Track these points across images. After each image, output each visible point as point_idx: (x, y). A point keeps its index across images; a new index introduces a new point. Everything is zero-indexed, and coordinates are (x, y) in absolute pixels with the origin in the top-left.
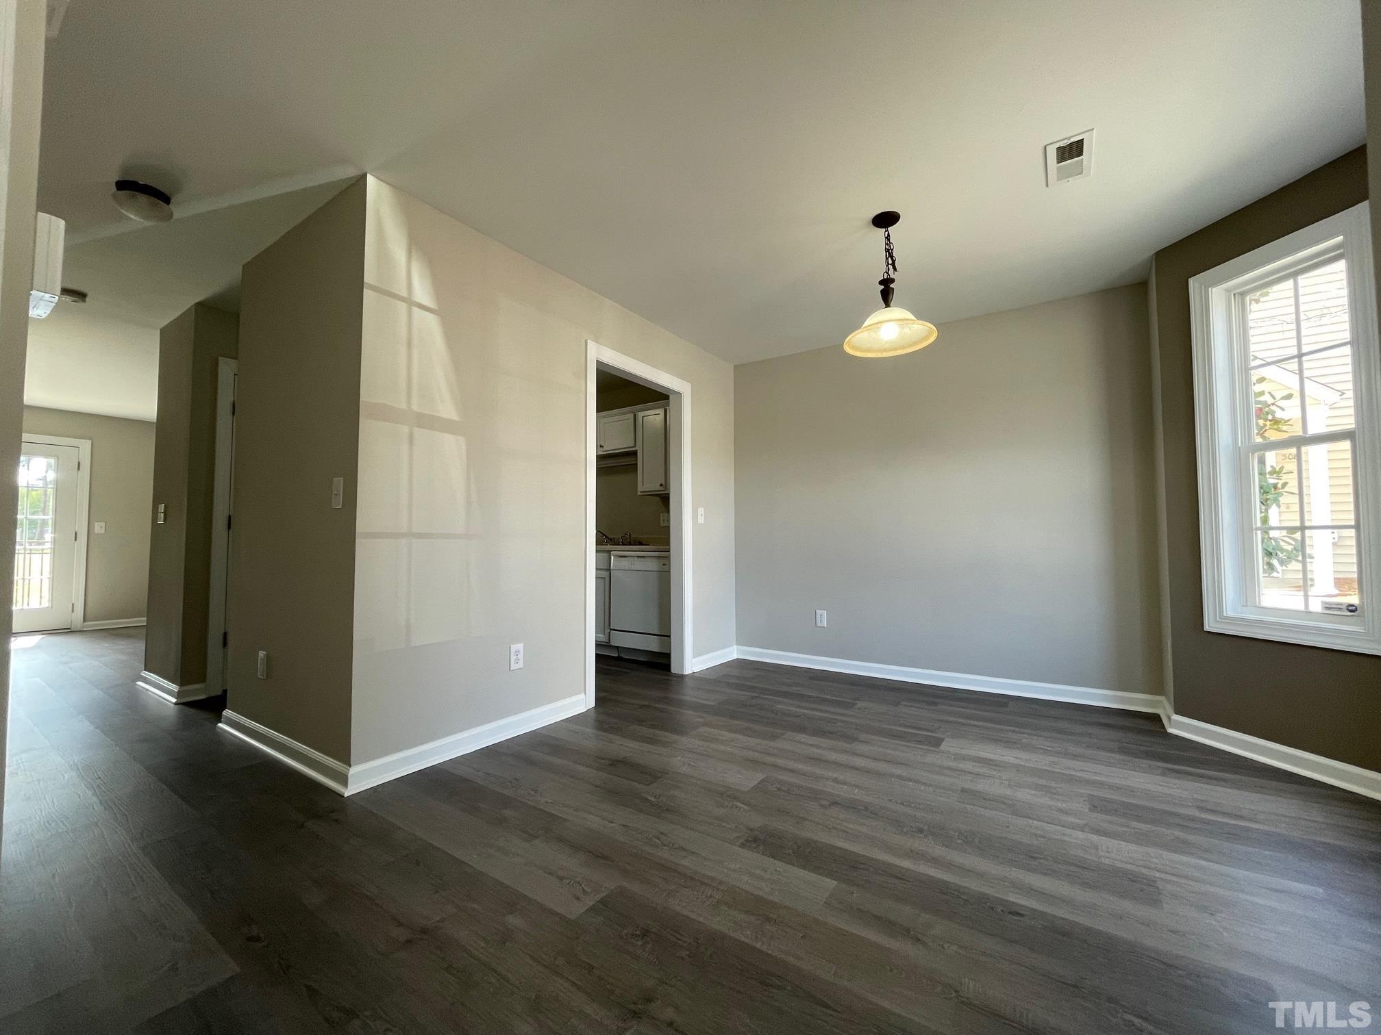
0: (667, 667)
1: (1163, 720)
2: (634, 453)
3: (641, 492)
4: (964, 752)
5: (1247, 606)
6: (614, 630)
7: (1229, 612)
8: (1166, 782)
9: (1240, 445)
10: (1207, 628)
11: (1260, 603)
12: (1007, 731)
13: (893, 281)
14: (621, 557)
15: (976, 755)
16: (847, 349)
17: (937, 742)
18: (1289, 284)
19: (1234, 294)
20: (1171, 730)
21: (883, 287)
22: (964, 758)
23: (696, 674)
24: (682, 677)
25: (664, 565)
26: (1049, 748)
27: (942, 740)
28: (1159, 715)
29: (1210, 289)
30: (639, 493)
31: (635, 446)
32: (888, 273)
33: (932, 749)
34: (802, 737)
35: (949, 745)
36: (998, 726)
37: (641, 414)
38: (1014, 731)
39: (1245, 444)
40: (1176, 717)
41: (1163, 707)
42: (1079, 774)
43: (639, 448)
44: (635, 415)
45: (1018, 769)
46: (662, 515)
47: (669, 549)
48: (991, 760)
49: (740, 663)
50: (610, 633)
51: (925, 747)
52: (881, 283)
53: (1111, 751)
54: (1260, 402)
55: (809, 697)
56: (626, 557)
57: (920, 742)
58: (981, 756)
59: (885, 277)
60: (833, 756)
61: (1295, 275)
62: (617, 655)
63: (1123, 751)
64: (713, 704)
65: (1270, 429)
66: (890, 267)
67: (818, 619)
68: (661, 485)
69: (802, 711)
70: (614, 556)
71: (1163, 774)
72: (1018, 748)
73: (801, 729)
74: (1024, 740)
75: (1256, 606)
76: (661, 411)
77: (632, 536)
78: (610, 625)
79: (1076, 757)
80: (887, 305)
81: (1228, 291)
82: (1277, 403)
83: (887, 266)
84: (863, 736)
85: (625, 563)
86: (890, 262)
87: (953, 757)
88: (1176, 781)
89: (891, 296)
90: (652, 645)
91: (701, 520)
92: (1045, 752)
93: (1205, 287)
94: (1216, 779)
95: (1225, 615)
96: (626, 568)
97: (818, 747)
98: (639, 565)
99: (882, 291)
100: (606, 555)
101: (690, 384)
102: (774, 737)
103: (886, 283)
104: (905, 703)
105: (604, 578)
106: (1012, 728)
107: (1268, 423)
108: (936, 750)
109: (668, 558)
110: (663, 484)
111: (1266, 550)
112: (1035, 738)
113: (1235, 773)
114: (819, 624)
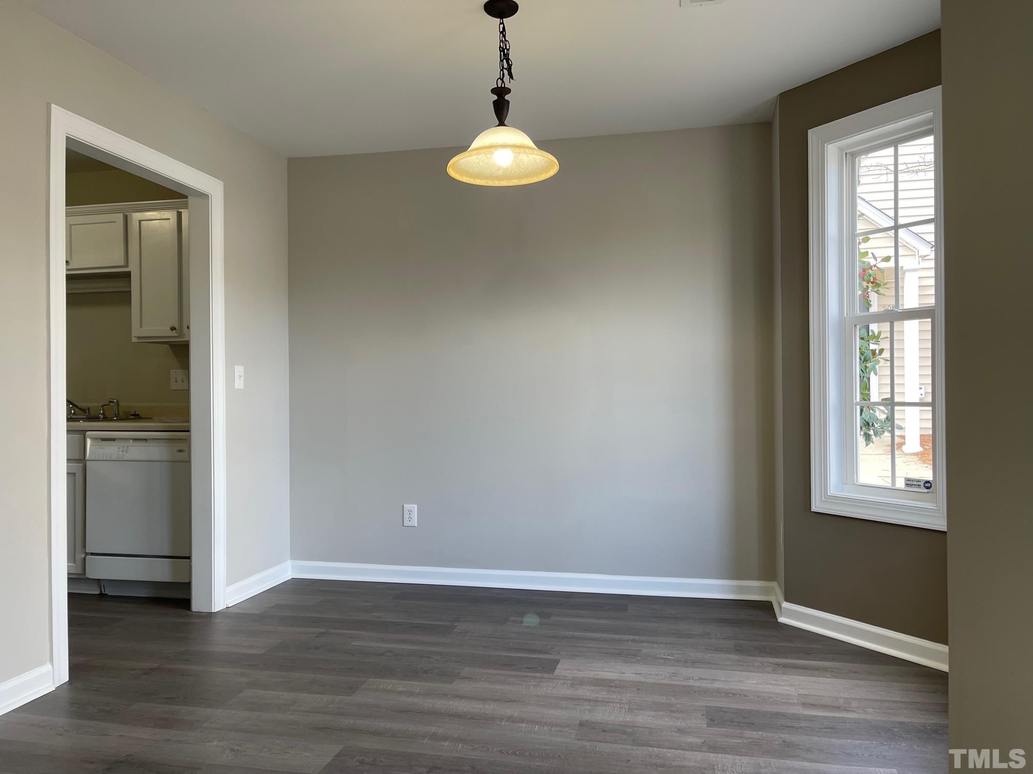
0: (186, 603)
1: (775, 609)
2: (127, 276)
3: (138, 338)
4: (581, 675)
5: (847, 484)
6: (92, 554)
7: (833, 490)
8: (776, 680)
9: (845, 316)
10: (814, 509)
11: (857, 481)
12: (628, 641)
13: (508, 91)
14: (103, 440)
15: (595, 677)
16: (451, 172)
17: (550, 667)
18: (890, 151)
19: (846, 153)
20: (782, 619)
21: (495, 97)
22: (582, 682)
23: (230, 610)
24: (209, 616)
25: (180, 451)
26: (669, 657)
27: (557, 662)
28: (771, 602)
29: (826, 145)
30: (134, 340)
31: (127, 266)
32: (502, 80)
33: (546, 675)
34: (388, 683)
35: (565, 668)
36: (616, 637)
37: (137, 216)
38: (633, 641)
39: (850, 315)
40: (786, 605)
41: (774, 594)
42: (697, 684)
43: (133, 268)
44: (126, 219)
45: (638, 687)
46: (172, 371)
47: (189, 427)
48: (610, 681)
49: (298, 586)
50: (85, 559)
51: (538, 675)
52: (494, 91)
53: (728, 651)
54: (864, 262)
55: (396, 624)
56: (114, 440)
57: (530, 669)
58: (599, 677)
59: (499, 86)
60: (428, 703)
61: (895, 143)
62: (97, 593)
63: (739, 650)
64: (262, 652)
65: (872, 291)
66: (506, 72)
67: (406, 516)
68: (173, 329)
69: (386, 645)
70: (93, 439)
71: (774, 671)
72: (638, 662)
73: (386, 672)
74: (644, 651)
75: (855, 484)
76: (171, 215)
77: (121, 404)
78: (84, 546)
79: (694, 663)
80: (502, 123)
81: (841, 149)
82: (878, 265)
83: (502, 70)
84: (467, 671)
85: (111, 450)
86: (506, 66)
87: (570, 682)
88: (785, 677)
89: (506, 111)
90: (160, 572)
91: (239, 384)
92: (666, 662)
93: (822, 141)
94: (817, 669)
95: (829, 494)
96: (114, 457)
97: (411, 694)
98: (137, 451)
99: (494, 102)
100: (77, 437)
101: (222, 183)
102: (351, 689)
103: (501, 92)
104: (514, 618)
105: (75, 474)
106: (632, 637)
107: (870, 285)
108: (551, 676)
109: (188, 441)
110: (177, 326)
111: (865, 420)
112: (656, 645)
113: (834, 660)
114: (407, 523)
